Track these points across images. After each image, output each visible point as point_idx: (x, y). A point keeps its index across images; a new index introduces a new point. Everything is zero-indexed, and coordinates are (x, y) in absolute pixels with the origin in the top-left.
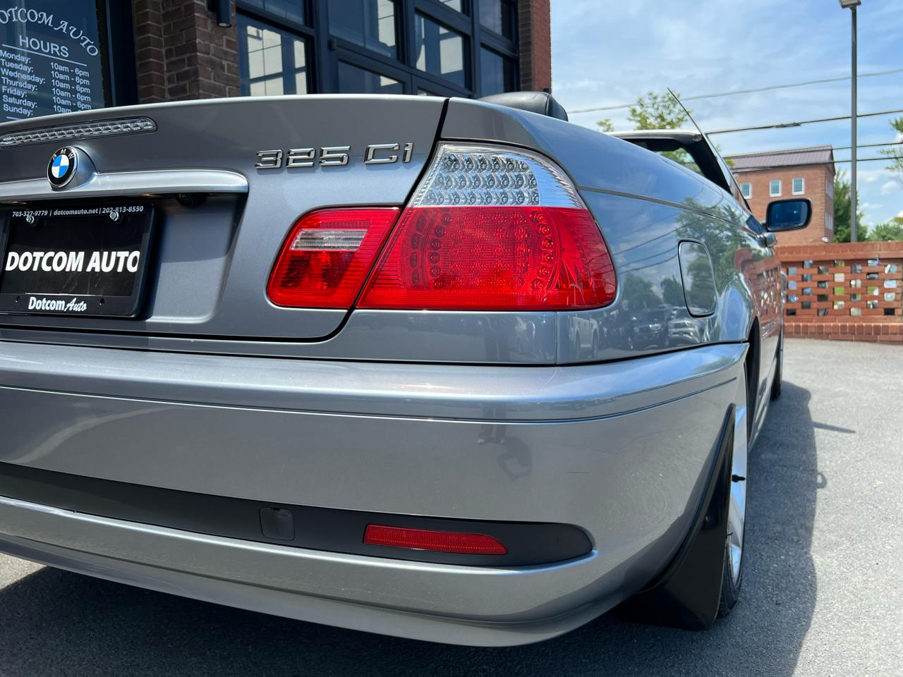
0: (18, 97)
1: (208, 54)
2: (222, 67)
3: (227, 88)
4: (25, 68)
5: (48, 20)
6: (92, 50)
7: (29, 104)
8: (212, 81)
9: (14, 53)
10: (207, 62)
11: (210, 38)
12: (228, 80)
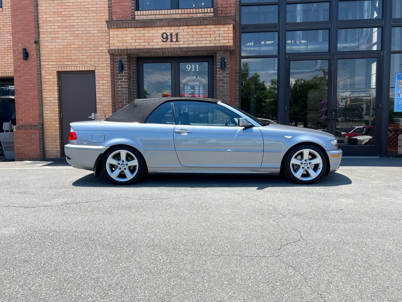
0: (188, 95)
1: (220, 78)
2: (224, 80)
3: (225, 85)
4: (190, 89)
5: (195, 77)
6: (204, 81)
7: (190, 96)
8: (221, 84)
9: (188, 86)
10: (219, 80)
11: (221, 74)
12: (226, 83)
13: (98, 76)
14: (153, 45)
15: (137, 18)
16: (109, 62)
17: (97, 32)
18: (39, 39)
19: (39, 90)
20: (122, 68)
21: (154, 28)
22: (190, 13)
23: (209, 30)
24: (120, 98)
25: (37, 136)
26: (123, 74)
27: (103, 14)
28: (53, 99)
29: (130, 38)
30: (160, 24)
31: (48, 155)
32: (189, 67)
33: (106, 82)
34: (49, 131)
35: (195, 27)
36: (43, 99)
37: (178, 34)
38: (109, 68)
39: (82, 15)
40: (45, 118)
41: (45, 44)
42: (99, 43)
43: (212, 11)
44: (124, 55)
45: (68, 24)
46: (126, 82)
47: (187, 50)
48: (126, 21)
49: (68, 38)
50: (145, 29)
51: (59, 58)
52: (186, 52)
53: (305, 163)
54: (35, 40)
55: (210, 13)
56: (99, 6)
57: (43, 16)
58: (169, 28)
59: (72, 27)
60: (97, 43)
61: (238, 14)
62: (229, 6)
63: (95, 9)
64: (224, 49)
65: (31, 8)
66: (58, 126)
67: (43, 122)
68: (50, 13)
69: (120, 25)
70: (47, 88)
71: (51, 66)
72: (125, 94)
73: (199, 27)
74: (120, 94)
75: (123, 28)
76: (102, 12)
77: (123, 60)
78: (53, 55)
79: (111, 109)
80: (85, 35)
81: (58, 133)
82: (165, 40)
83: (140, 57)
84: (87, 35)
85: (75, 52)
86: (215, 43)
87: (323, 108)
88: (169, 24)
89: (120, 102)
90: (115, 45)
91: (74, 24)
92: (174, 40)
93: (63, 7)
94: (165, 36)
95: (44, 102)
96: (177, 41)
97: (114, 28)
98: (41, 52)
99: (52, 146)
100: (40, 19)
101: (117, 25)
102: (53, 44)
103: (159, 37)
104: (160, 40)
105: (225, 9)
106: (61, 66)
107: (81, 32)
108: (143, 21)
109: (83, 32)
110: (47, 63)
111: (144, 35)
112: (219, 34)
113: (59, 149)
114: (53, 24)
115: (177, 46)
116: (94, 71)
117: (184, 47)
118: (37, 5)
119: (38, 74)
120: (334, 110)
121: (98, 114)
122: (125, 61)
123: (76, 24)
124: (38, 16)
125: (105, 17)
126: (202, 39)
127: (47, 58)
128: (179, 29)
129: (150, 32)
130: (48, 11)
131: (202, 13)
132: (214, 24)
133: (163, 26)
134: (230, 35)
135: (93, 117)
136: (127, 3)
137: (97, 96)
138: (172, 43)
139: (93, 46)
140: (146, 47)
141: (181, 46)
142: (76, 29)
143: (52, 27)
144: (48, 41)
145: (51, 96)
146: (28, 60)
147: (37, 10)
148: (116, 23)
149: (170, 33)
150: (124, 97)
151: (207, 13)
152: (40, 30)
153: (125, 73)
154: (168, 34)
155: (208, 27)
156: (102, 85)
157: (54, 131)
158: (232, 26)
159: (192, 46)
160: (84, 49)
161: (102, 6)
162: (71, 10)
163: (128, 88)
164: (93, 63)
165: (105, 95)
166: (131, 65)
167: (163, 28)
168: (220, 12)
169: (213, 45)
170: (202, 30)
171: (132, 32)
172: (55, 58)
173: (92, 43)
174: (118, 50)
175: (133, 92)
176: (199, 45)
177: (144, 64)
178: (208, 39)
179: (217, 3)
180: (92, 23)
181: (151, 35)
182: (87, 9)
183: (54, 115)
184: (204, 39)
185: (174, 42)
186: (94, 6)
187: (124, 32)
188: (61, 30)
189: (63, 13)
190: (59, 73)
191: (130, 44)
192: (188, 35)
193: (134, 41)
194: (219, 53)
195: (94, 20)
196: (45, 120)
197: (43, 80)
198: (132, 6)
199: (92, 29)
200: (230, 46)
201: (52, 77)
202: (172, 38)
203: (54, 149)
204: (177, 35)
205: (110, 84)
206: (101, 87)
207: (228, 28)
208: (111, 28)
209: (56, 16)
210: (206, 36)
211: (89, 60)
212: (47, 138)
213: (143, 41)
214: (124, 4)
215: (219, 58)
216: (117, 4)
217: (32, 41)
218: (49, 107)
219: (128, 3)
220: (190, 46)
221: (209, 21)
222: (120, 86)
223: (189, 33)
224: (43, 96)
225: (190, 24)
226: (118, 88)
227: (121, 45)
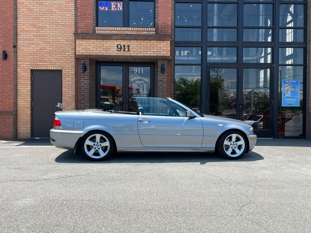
1: (160, 79)
2: (163, 81)
3: (164, 84)
4: (136, 86)
5: (140, 78)
6: (147, 81)
7: (136, 91)
8: (161, 84)
9: (135, 84)
10: (160, 81)
11: (161, 76)
12: (164, 83)
13: (64, 75)
14: (110, 53)
15: (97, 32)
16: (74, 64)
17: (65, 41)
18: (17, 44)
19: (15, 84)
20: (85, 69)
21: (111, 41)
22: (138, 31)
23: (152, 44)
24: (83, 92)
25: (11, 120)
26: (86, 74)
27: (71, 28)
28: (26, 91)
29: (92, 47)
30: (116, 38)
31: (20, 136)
32: (136, 70)
33: (71, 79)
34: (22, 116)
35: (143, 41)
36: (18, 91)
37: (130, 46)
38: (74, 68)
39: (53, 27)
40: (18, 106)
41: (22, 48)
42: (66, 49)
43: (154, 30)
44: (87, 60)
45: (42, 34)
46: (88, 79)
47: (136, 58)
48: (90, 34)
49: (41, 44)
50: (104, 40)
51: (33, 59)
52: (135, 59)
53: (233, 144)
54: (13, 45)
55: (153, 31)
56: (68, 21)
57: (21, 27)
58: (122, 41)
59: (45, 36)
60: (64, 49)
61: (173, 33)
62: (167, 27)
63: (64, 24)
64: (164, 58)
65: (12, 20)
66: (29, 112)
67: (17, 109)
68: (26, 25)
69: (85, 36)
70: (22, 82)
71: (26, 65)
72: (87, 88)
73: (145, 41)
74: (83, 88)
75: (87, 39)
76: (70, 26)
77: (86, 63)
78: (28, 57)
79: (74, 100)
80: (55, 42)
81: (30, 118)
82: (119, 50)
83: (98, 61)
84: (57, 43)
85: (46, 55)
86: (157, 54)
87: (233, 102)
88: (123, 38)
89: (83, 95)
90: (80, 51)
91: (46, 34)
92: (126, 50)
93: (37, 21)
94: (119, 47)
95: (18, 93)
96: (129, 51)
97: (80, 39)
98: (18, 54)
99: (23, 129)
100: (18, 29)
101: (82, 37)
102: (28, 48)
103: (115, 47)
104: (116, 50)
105: (164, 29)
106: (34, 65)
107: (52, 40)
108: (103, 35)
109: (54, 40)
110: (23, 63)
111: (103, 45)
112: (160, 47)
113: (29, 131)
114: (29, 33)
115: (129, 55)
116: (61, 70)
117: (134, 56)
118: (17, 18)
119: (14, 71)
120: (241, 104)
121: (63, 104)
122: (87, 64)
123: (48, 34)
124: (17, 26)
125: (71, 30)
126: (147, 50)
127: (23, 59)
128: (130, 42)
129: (108, 43)
130: (26, 23)
131: (146, 31)
132: (156, 39)
133: (118, 39)
134: (168, 48)
135: (59, 106)
136: (89, 21)
137: (63, 89)
138: (124, 52)
139: (61, 51)
140: (104, 54)
141: (132, 55)
142: (48, 38)
143: (28, 35)
144: (25, 46)
145: (25, 89)
146: (7, 60)
147: (17, 22)
148: (82, 35)
149: (123, 45)
150: (86, 91)
151: (151, 31)
152: (18, 37)
153: (87, 73)
154: (122, 45)
155: (152, 41)
156: (68, 81)
157: (26, 116)
158: (169, 42)
159: (140, 55)
160: (54, 53)
161: (70, 21)
162: (45, 23)
163: (89, 84)
164: (61, 64)
165: (69, 89)
166: (92, 67)
167: (118, 41)
168: (160, 31)
169: (156, 55)
170: (148, 44)
171: (94, 43)
172: (29, 59)
173: (60, 49)
174: (82, 55)
175: (93, 87)
176: (145, 55)
177: (101, 66)
178: (152, 50)
179: (157, 24)
180: (61, 34)
181: (109, 45)
182: (57, 23)
183: (26, 104)
184: (149, 50)
185: (126, 51)
186: (63, 21)
187: (87, 42)
188: (36, 38)
189: (37, 25)
190: (32, 70)
191: (92, 52)
192: (137, 47)
193: (95, 49)
194: (160, 61)
195: (62, 32)
196: (18, 108)
197: (18, 76)
198: (93, 23)
199: (61, 38)
200: (168, 56)
201: (26, 74)
202: (124, 49)
203: (25, 131)
204: (128, 46)
205: (74, 81)
206: (66, 83)
207: (167, 43)
208: (78, 39)
209: (32, 27)
210: (150, 48)
211: (58, 62)
212: (19, 122)
213: (102, 49)
214: (87, 21)
215: (159, 64)
216: (81, 21)
217: (12, 46)
218: (23, 97)
219: (91, 21)
220: (138, 55)
221: (153, 38)
222: (83, 83)
223: (138, 46)
224: (18, 89)
225: (139, 39)
226: (81, 84)
227: (85, 51)
